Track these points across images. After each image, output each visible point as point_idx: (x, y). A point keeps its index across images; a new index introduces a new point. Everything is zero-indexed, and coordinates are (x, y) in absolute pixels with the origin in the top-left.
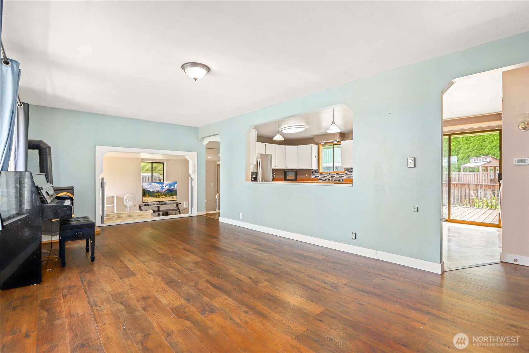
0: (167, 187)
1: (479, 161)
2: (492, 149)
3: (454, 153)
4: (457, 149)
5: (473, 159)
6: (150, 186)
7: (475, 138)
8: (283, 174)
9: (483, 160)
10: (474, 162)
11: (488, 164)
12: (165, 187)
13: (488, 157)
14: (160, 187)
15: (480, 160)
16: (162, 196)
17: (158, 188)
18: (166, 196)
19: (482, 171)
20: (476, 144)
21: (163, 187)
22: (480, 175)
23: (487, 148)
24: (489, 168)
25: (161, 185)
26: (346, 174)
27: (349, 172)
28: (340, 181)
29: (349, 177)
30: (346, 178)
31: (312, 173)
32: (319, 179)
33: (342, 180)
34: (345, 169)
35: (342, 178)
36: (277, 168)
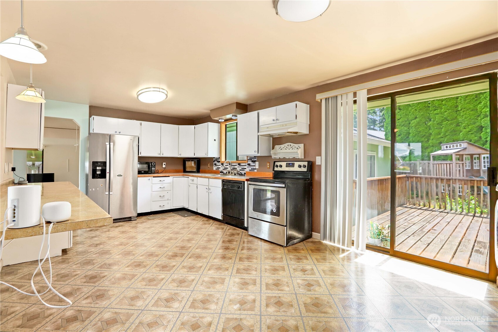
1: (452, 148)
2: (468, 134)
3: (424, 139)
4: (427, 134)
5: (444, 145)
7: (448, 122)
8: (182, 163)
9: (457, 146)
10: (445, 149)
11: (463, 151)
13: (463, 143)
15: (453, 146)
19: (456, 160)
20: (448, 128)
22: (454, 164)
23: (461, 133)
24: (464, 156)
26: (249, 164)
27: (252, 161)
28: (242, 175)
29: (252, 169)
30: (248, 171)
31: (214, 163)
32: (220, 171)
33: (244, 174)
34: (248, 157)
35: (244, 171)
36: (161, 156)
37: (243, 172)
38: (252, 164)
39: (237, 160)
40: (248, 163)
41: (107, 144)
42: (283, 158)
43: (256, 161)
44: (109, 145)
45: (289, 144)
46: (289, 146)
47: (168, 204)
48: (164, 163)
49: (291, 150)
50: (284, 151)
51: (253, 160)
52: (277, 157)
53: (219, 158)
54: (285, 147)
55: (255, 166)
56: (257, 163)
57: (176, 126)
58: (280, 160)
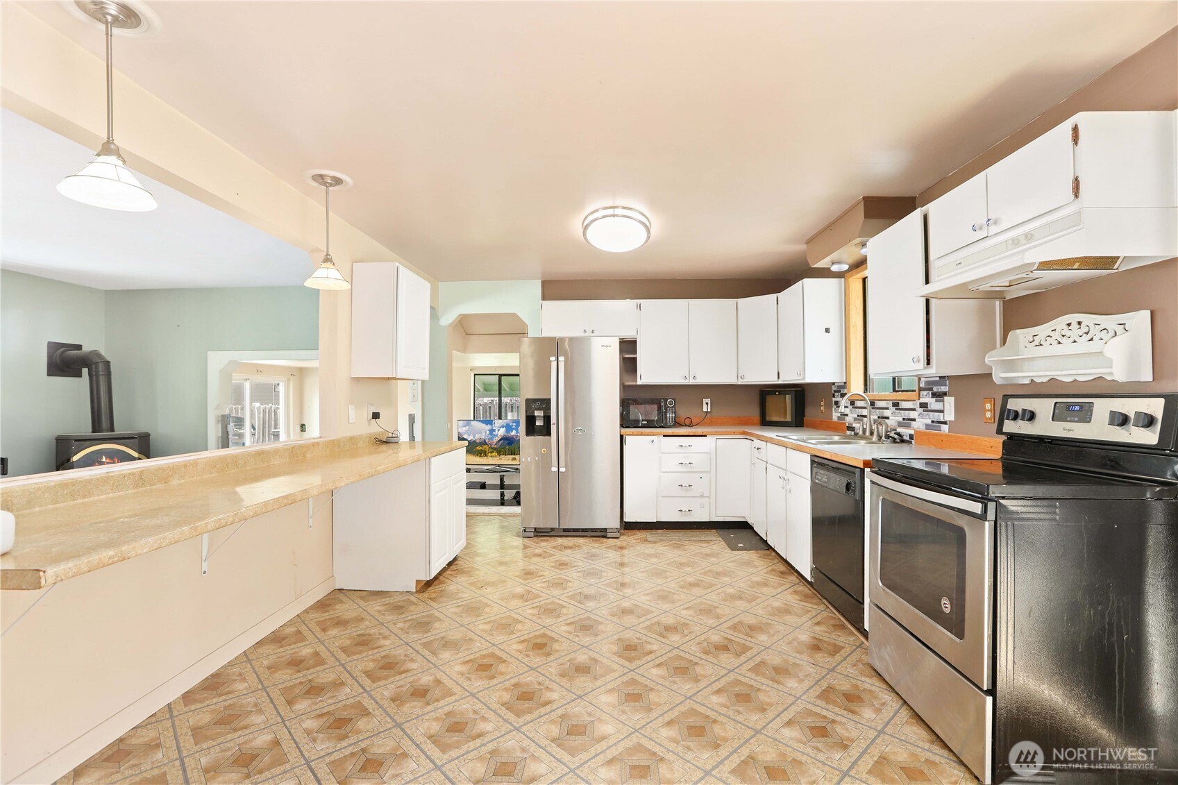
0: (502, 432)
6: (467, 427)
12: (496, 431)
14: (488, 432)
16: (491, 452)
17: (484, 434)
18: (499, 453)
21: (494, 431)
25: (489, 427)
26: (924, 406)
27: (934, 395)
28: (903, 441)
29: (933, 422)
30: (923, 428)
31: (834, 399)
32: (847, 425)
33: (908, 438)
34: (920, 379)
35: (909, 426)
36: (692, 382)
37: (906, 432)
38: (933, 403)
39: (894, 390)
40: (922, 400)
41: (553, 358)
42: (1045, 380)
43: (945, 394)
44: (556, 362)
45: (1073, 318)
46: (1074, 326)
47: (702, 506)
48: (705, 401)
49: (1083, 346)
50: (1050, 349)
51: (935, 389)
52: (1023, 376)
53: (845, 383)
54: (1056, 335)
55: (942, 411)
56: (949, 401)
57: (729, 303)
58: (1036, 391)
